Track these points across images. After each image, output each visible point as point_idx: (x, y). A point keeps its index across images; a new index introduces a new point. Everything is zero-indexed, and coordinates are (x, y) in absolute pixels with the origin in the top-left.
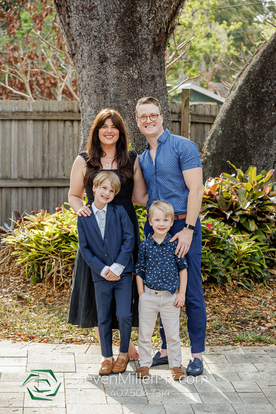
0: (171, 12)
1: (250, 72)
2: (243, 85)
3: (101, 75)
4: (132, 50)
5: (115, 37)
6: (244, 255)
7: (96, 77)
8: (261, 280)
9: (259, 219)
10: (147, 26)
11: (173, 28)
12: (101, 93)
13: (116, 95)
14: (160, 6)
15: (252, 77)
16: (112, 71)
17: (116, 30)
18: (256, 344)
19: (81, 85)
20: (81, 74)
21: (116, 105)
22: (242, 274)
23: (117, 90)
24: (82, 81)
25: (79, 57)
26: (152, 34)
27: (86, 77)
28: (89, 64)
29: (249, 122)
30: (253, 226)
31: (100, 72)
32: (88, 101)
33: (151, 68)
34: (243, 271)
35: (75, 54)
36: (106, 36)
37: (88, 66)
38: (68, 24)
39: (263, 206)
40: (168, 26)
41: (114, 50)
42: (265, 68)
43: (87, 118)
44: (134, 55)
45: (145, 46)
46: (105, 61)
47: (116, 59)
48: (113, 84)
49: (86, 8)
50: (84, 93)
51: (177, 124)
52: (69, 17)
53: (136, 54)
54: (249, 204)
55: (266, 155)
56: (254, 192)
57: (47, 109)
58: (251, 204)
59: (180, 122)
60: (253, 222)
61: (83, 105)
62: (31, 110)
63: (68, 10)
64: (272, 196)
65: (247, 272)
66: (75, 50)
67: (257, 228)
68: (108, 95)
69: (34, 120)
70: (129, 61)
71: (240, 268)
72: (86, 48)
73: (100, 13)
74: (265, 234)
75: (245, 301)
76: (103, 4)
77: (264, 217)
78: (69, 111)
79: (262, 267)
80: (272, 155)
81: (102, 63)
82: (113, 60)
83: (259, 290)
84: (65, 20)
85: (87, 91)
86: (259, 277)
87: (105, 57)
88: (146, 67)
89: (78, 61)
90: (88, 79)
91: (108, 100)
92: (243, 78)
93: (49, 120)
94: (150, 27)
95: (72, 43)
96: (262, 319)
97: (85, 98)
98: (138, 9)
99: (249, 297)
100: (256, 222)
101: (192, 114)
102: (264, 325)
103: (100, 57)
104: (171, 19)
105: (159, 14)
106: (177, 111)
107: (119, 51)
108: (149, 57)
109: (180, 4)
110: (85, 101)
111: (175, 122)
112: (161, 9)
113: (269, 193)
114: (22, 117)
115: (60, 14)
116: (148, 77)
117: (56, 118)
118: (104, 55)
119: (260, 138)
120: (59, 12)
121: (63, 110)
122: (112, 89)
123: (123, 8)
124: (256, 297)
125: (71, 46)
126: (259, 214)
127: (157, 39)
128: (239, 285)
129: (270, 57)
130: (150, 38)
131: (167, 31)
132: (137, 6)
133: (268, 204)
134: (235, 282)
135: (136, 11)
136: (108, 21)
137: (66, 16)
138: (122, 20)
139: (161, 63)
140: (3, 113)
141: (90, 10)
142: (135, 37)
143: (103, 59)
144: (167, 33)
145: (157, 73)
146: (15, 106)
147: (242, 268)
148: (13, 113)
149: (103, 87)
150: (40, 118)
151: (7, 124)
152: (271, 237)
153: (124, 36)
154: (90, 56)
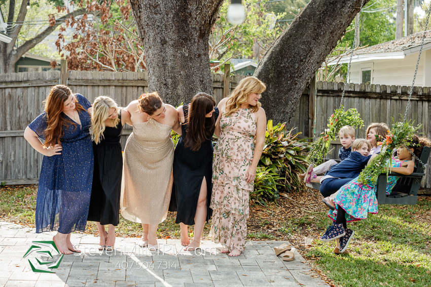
0: (213, 9)
1: (272, 52)
2: (267, 61)
3: (162, 53)
4: (184, 36)
5: (172, 26)
6: (260, 182)
7: (159, 55)
8: (273, 200)
9: (273, 157)
10: (196, 19)
11: (214, 20)
12: (162, 66)
13: (173, 68)
14: (205, 5)
15: (274, 55)
16: (170, 51)
17: (173, 21)
18: (263, 239)
19: (148, 61)
20: (148, 53)
21: (172, 75)
22: (259, 195)
23: (173, 64)
24: (149, 57)
25: (147, 41)
26: (199, 24)
27: (151, 55)
28: (153, 45)
29: (271, 88)
30: (268, 162)
31: (161, 51)
33: (198, 49)
34: (260, 193)
35: (144, 38)
36: (166, 26)
37: (153, 47)
38: (140, 17)
39: (277, 148)
40: (211, 19)
41: (172, 36)
42: (283, 49)
43: (152, 84)
44: (186, 39)
45: (194, 33)
46: (165, 44)
47: (173, 42)
48: (171, 60)
49: (152, 6)
50: (150, 66)
51: (221, 89)
52: (140, 12)
53: (187, 39)
54: (266, 146)
55: (283, 112)
56: (271, 138)
57: (125, 78)
58: (268, 146)
59: (223, 88)
60: (269, 159)
61: (149, 74)
62: (113, 79)
63: (139, 8)
64: (284, 141)
65: (262, 193)
66: (144, 35)
67: (271, 163)
68: (167, 68)
69: (115, 86)
70: (182, 43)
71: (257, 190)
72: (152, 34)
73: (162, 9)
74: (277, 167)
75: (260, 213)
76: (164, 3)
77: (277, 155)
78: (141, 80)
79: (273, 190)
80: (287, 113)
81: (163, 45)
82: (171, 43)
83: (271, 207)
84: (137, 14)
85: (152, 65)
86: (271, 197)
88: (194, 48)
89: (146, 43)
90: (153, 56)
91: (167, 71)
92: (267, 56)
93: (126, 86)
94: (197, 19)
95: (142, 31)
96: (269, 225)
97: (150, 70)
98: (189, 7)
99: (263, 211)
100: (271, 159)
101: (231, 83)
102: (271, 229)
103: (162, 41)
104: (213, 14)
105: (204, 10)
106: (221, 81)
107: (175, 37)
108: (197, 41)
109: (220, 3)
110: (151, 72)
111: (219, 88)
112: (205, 7)
113: (282, 139)
114: (107, 84)
115: (134, 10)
116: (196, 55)
117: (131, 84)
118: (165, 39)
119: (279, 100)
120: (133, 8)
121: (136, 79)
122: (170, 63)
123: (179, 6)
124: (268, 211)
125: (141, 32)
126: (274, 153)
127: (202, 28)
128: (256, 203)
129: (287, 41)
130: (197, 27)
131: (210, 22)
132: (188, 5)
133: (281, 147)
134: (253, 200)
135: (187, 8)
136: (167, 15)
137: (138, 11)
138: (178, 15)
139: (205, 45)
140: (93, 81)
141: (155, 7)
142: (187, 27)
143: (164, 42)
144: (210, 23)
145: (203, 52)
146: (102, 76)
147: (259, 191)
148: (100, 80)
149: (163, 62)
150: (120, 84)
151: (96, 88)
152: (281, 170)
153: (179, 26)
154: (155, 40)
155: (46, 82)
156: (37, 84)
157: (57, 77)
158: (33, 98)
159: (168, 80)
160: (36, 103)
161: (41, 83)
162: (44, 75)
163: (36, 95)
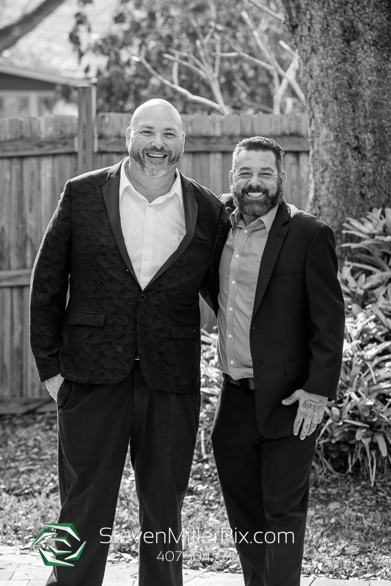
3: (347, 66)
7: (337, 70)
12: (346, 99)
16: (367, 58)
19: (309, 85)
20: (309, 64)
21: (376, 122)
23: (377, 93)
24: (311, 77)
25: (306, 32)
27: (318, 71)
28: (323, 45)
32: (322, 115)
35: (296, 26)
37: (321, 49)
41: (372, 17)
43: (321, 149)
46: (354, 39)
47: (374, 34)
48: (370, 82)
50: (316, 100)
57: (248, 130)
61: (313, 122)
62: (218, 133)
66: (297, 17)
68: (360, 103)
72: (318, 13)
78: (292, 135)
82: (370, 36)
85: (320, 95)
87: (355, 32)
89: (303, 38)
90: (322, 74)
91: (359, 113)
95: (292, 5)
97: (316, 110)
103: (345, 31)
107: (380, 19)
110: (317, 115)
114: (201, 147)
118: (353, 26)
121: (279, 132)
122: (368, 92)
125: (289, 10)
143: (350, 34)
149: (351, 87)
154: (326, 29)
155: (40, 146)
156: (16, 150)
157: (68, 131)
158: (7, 188)
159: (363, 136)
160: (14, 202)
161: (26, 149)
162: (35, 127)
163: (14, 181)
